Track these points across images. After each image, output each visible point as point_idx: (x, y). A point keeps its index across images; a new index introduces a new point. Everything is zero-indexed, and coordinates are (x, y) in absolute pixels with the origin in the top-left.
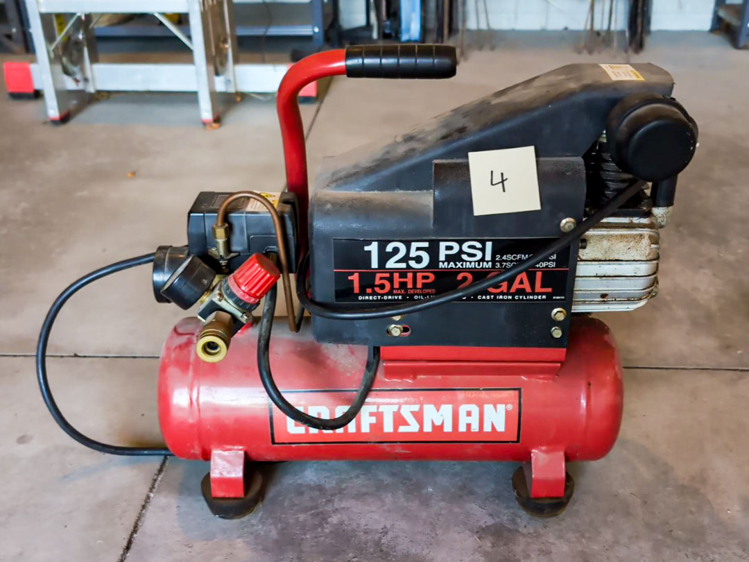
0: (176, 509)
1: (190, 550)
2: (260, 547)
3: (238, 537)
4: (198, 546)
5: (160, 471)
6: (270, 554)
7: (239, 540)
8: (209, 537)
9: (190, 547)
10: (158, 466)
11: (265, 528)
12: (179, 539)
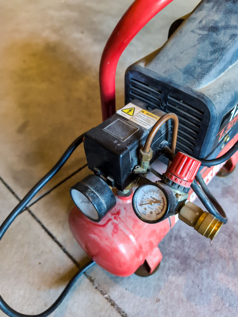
0: (127, 291)
1: (161, 302)
2: (180, 272)
3: (168, 276)
4: (160, 296)
5: (92, 281)
6: (187, 270)
7: (170, 277)
8: (158, 289)
9: (159, 300)
10: (87, 281)
11: (170, 262)
12: (150, 302)
